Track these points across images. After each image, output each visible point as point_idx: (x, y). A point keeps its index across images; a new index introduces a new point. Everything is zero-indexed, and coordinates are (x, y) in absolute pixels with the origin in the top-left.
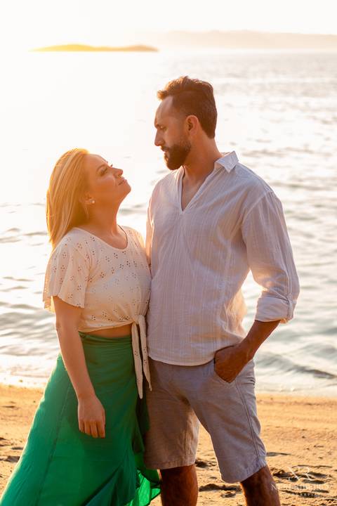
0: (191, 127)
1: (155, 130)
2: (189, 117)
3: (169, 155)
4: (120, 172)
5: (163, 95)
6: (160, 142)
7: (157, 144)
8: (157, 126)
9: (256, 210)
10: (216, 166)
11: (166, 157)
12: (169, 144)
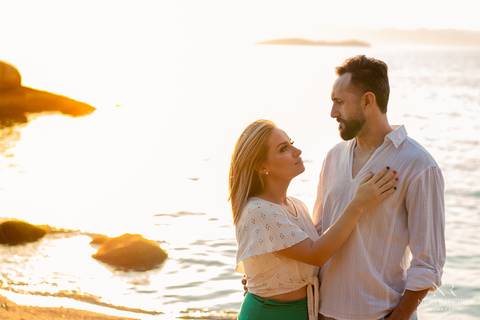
0: (367, 102)
1: (332, 103)
2: (367, 94)
3: (344, 127)
4: (299, 152)
5: (341, 71)
6: (335, 114)
7: (333, 116)
8: (334, 99)
9: (420, 181)
10: (386, 140)
11: (341, 127)
12: (345, 116)
